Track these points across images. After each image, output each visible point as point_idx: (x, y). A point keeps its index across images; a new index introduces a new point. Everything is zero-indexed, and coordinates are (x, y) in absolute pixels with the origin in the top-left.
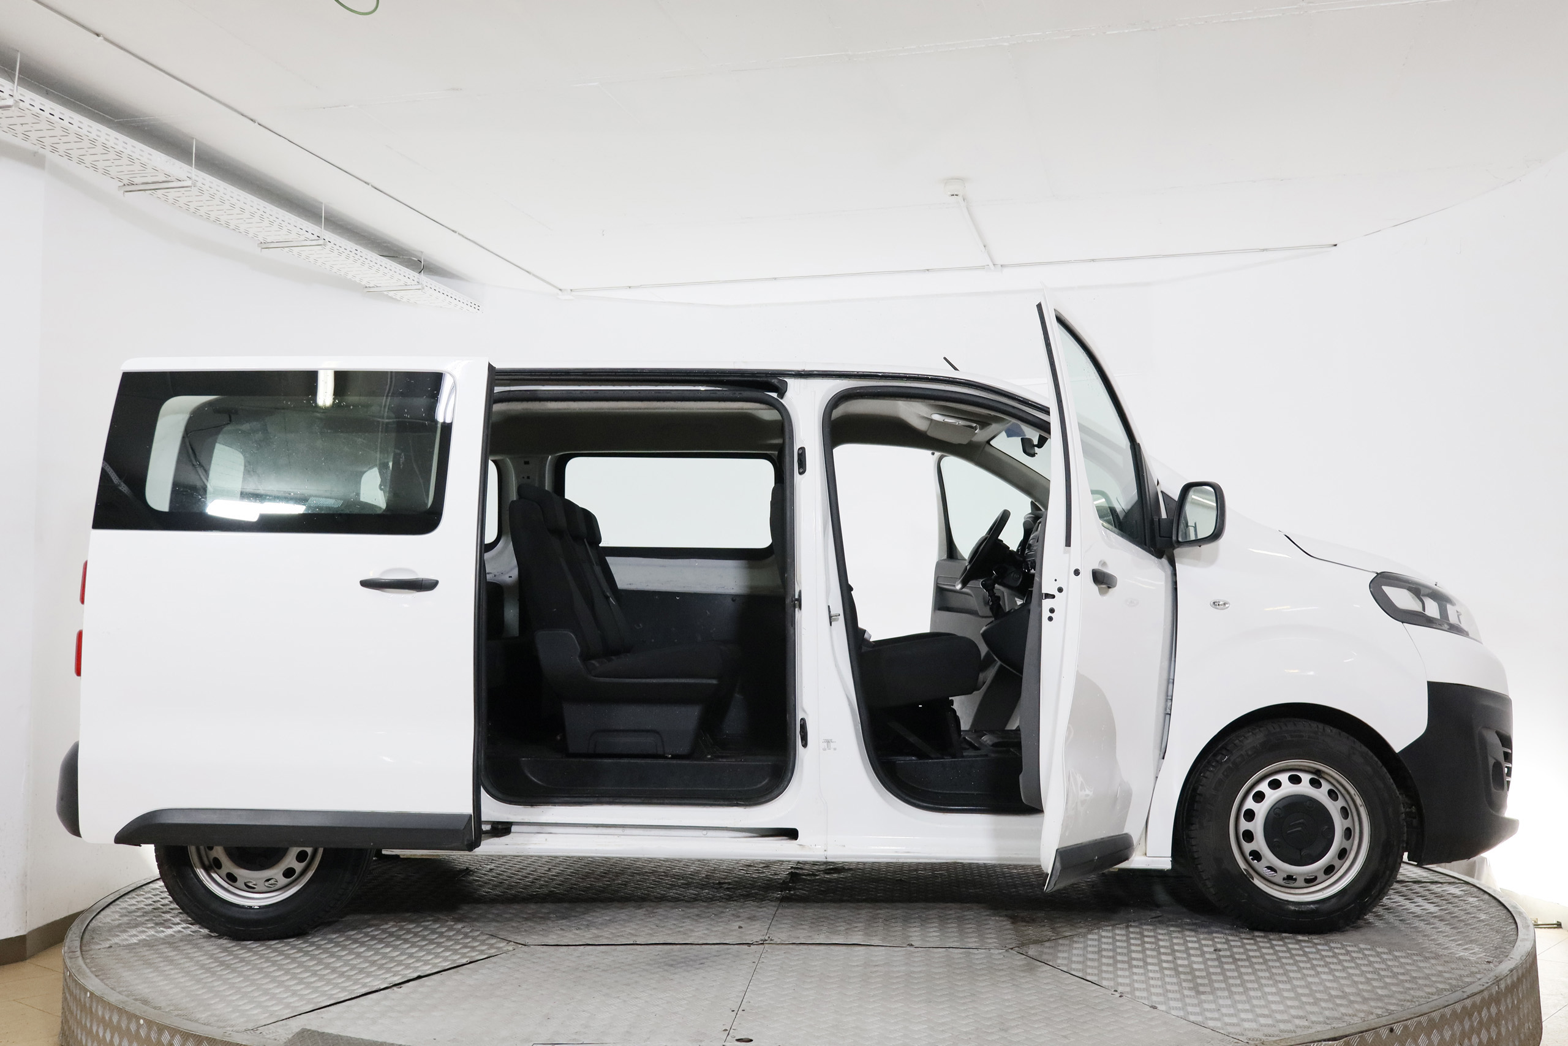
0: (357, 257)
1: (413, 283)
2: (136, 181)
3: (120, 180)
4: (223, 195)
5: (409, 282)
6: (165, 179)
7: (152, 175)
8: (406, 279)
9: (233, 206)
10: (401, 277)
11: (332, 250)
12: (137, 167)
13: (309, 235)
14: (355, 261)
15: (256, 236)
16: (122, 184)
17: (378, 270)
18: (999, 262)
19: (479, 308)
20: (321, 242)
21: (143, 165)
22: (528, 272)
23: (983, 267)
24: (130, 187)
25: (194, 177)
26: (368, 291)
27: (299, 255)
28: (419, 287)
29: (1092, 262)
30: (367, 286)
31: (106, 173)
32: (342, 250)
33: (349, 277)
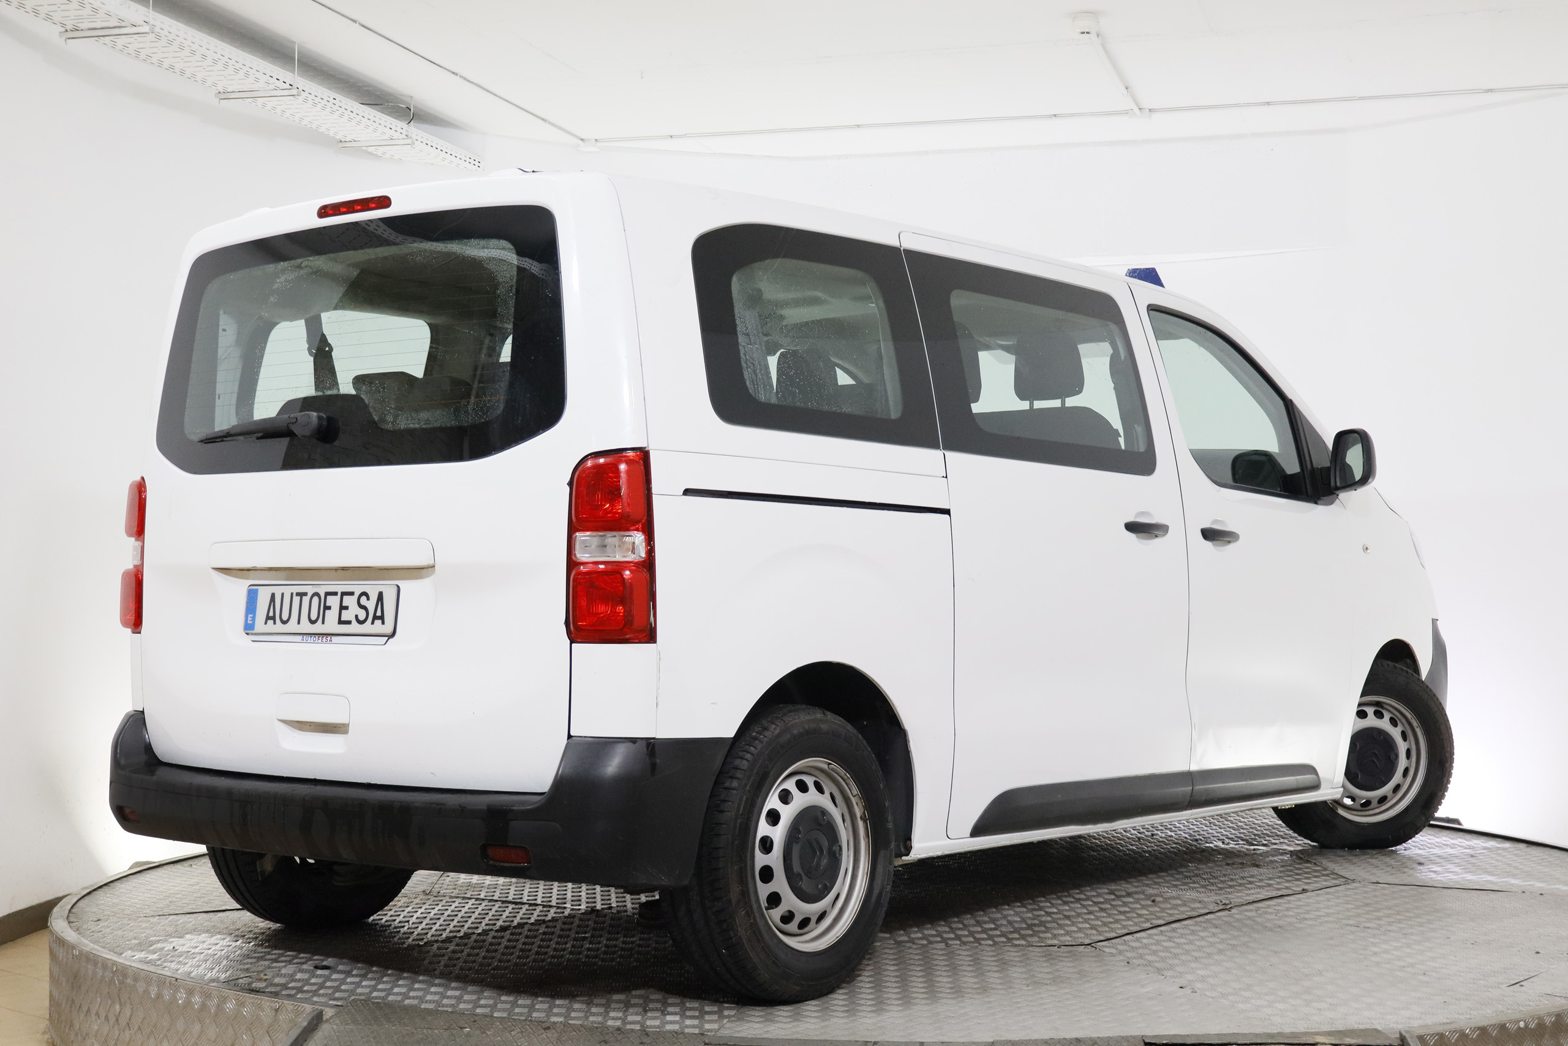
0: (335, 108)
1: (401, 136)
2: (82, 26)
3: (63, 25)
4: (184, 41)
5: (396, 135)
6: (119, 24)
7: (104, 19)
8: (392, 132)
9: (193, 53)
10: (387, 130)
11: (306, 100)
12: (87, 11)
13: (280, 84)
14: (332, 112)
15: (215, 84)
16: (64, 30)
17: (359, 122)
18: (1146, 105)
19: (479, 165)
20: (294, 92)
21: (95, 10)
22: (543, 119)
23: (1126, 112)
24: (72, 33)
25: (152, 22)
26: (341, 145)
27: (264, 105)
28: (409, 141)
29: (1267, 106)
30: (343, 140)
31: (48, 17)
32: (317, 100)
33: (322, 130)
